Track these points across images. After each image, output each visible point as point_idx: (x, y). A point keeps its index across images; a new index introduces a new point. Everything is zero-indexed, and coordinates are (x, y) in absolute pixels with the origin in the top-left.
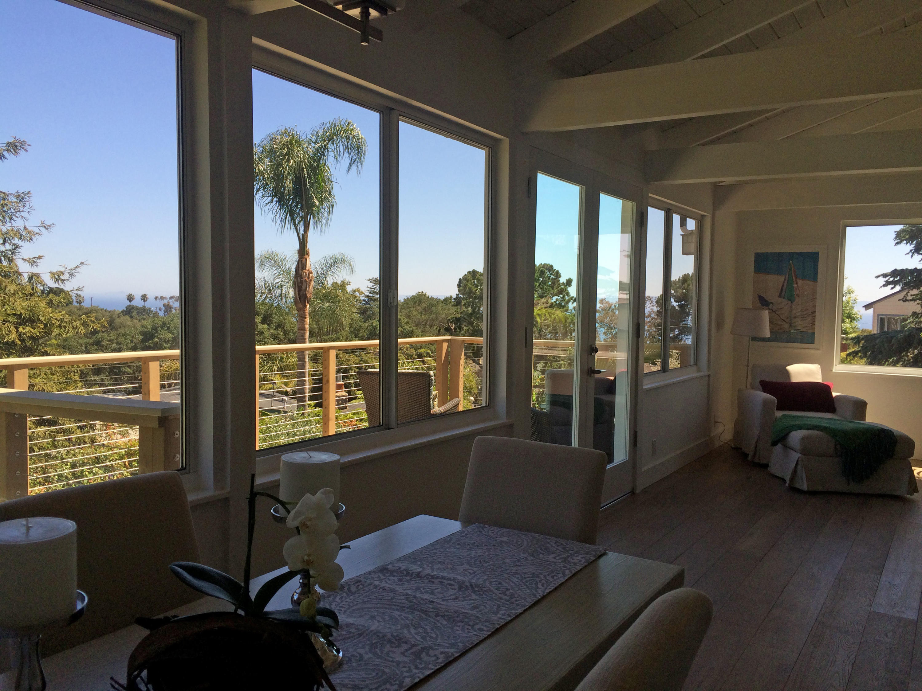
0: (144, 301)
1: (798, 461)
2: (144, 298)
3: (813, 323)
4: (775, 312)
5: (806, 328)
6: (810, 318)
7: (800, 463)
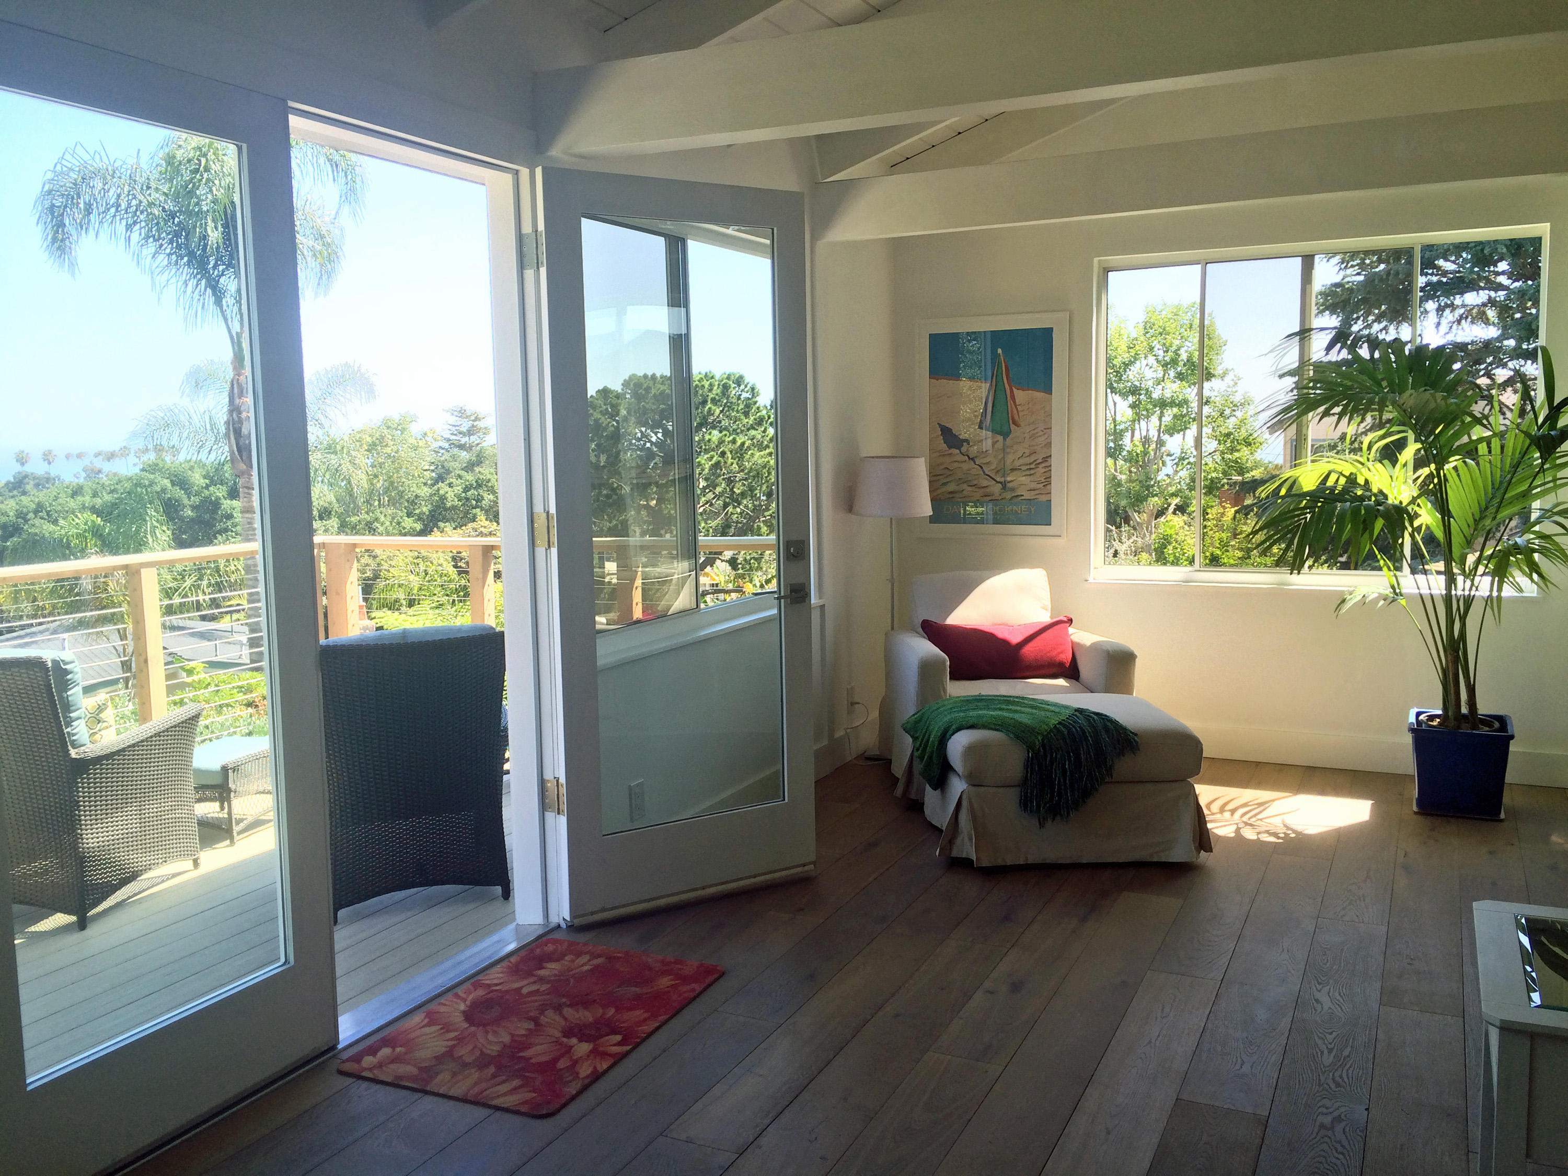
0: (49, 463)
1: (961, 797)
2: (48, 457)
3: (1048, 481)
4: (972, 459)
5: (1033, 493)
6: (1041, 470)
7: (965, 803)
